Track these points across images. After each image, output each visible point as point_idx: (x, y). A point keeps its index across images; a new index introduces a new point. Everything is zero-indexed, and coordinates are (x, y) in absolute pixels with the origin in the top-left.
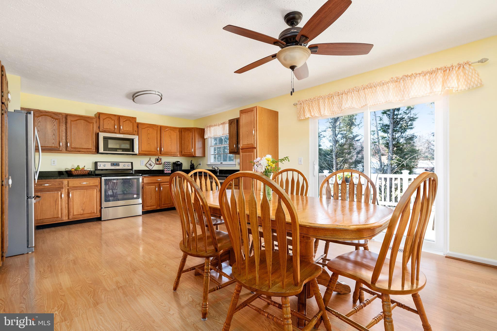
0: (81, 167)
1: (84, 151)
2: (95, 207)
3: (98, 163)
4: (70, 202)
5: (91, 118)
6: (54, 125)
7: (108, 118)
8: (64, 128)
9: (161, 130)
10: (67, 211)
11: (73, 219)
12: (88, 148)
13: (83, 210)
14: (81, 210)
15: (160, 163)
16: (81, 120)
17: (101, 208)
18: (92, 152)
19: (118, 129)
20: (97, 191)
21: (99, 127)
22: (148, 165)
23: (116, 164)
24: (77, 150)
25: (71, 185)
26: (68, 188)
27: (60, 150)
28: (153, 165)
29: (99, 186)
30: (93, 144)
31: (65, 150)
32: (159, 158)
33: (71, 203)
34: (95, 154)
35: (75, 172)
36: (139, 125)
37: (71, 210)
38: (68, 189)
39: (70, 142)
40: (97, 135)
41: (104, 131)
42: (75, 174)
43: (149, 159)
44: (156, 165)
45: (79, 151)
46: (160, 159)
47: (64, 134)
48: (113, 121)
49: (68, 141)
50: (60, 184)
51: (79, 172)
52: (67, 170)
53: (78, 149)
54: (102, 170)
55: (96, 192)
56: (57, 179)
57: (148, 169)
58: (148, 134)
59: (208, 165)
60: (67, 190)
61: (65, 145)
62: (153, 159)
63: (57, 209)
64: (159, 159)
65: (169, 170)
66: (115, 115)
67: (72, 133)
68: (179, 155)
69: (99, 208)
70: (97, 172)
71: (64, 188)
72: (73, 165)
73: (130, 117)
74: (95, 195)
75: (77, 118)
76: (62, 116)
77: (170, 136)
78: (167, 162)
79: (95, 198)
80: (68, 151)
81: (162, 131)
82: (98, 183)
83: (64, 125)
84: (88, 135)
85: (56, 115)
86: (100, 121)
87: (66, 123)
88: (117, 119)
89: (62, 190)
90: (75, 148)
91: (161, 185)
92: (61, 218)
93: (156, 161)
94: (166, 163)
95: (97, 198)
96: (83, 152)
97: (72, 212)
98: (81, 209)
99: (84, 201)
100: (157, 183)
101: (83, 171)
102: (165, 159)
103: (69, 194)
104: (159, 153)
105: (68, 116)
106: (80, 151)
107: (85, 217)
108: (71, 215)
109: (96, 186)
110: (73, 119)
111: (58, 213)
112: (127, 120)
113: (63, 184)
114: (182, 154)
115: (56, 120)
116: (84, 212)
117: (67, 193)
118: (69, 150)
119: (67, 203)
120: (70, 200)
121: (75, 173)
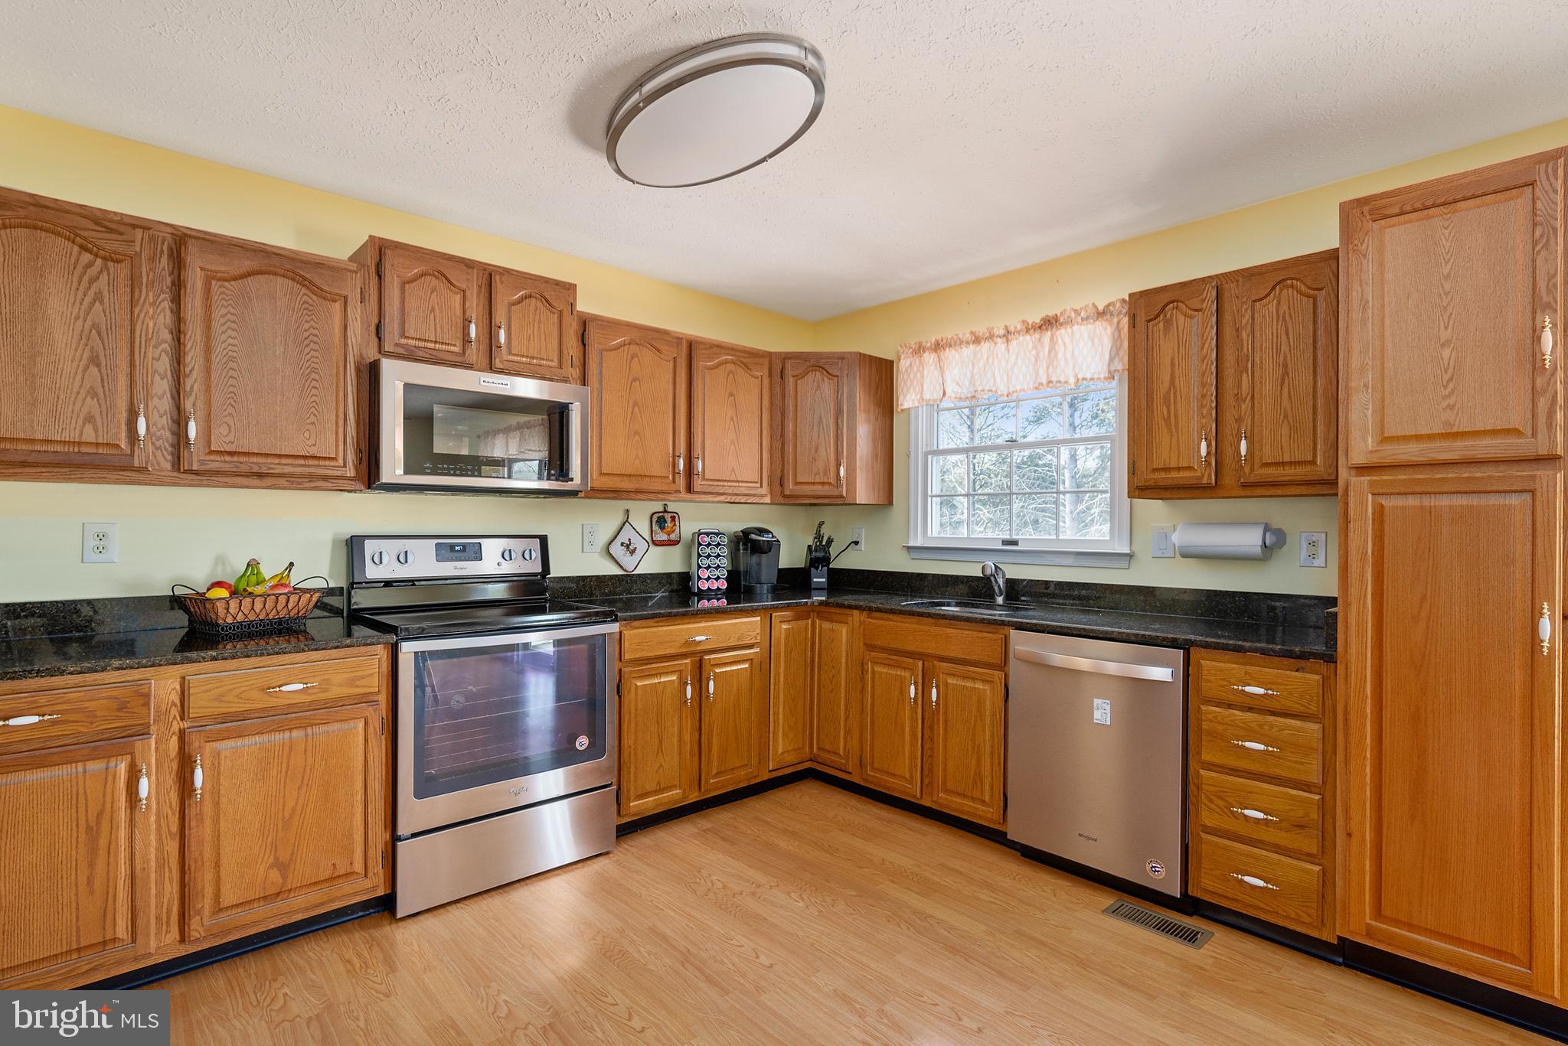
0: (269, 570)
1: (291, 475)
2: (358, 837)
3: (367, 542)
4: (193, 824)
5: (331, 268)
6: (98, 297)
7: (428, 278)
8: (157, 319)
9: (695, 363)
10: (172, 889)
11: (215, 936)
12: (313, 451)
13: (282, 867)
14: (271, 867)
15: (673, 537)
16: (275, 274)
17: (395, 839)
18: (338, 477)
19: (484, 347)
20: (371, 730)
21: (378, 328)
22: (617, 550)
23: (464, 546)
24: (244, 468)
25: (199, 704)
26: (186, 724)
27: (136, 464)
28: (640, 545)
29: (383, 699)
30: (341, 430)
31: (168, 466)
32: (665, 511)
33: (202, 833)
34: (355, 491)
35: (234, 604)
36: (592, 330)
37: (205, 880)
38: (182, 735)
39: (201, 414)
40: (366, 375)
41: (409, 356)
42: (229, 620)
43: (620, 519)
44: (653, 548)
45: (260, 475)
46: (673, 518)
47: (165, 364)
48: (458, 298)
49: (188, 405)
50: (123, 707)
51: (258, 606)
52: (179, 591)
53: (254, 459)
54: (388, 583)
55: (366, 740)
56: (104, 669)
57: (619, 572)
58: (635, 380)
59: (909, 548)
60: (174, 743)
61: (168, 434)
62: (641, 515)
63: (98, 883)
64: (668, 517)
65: (717, 573)
66: (468, 264)
67: (215, 359)
68: (767, 500)
69: (379, 836)
70: (363, 599)
71: (153, 729)
72: (220, 560)
73: (547, 281)
74: (361, 759)
75: (247, 265)
76: (153, 239)
77: (731, 394)
78: (707, 534)
79: (360, 779)
80: (185, 472)
81: (700, 364)
82: (375, 681)
83: (166, 304)
84: (315, 370)
85: (112, 231)
86: (387, 293)
87: (178, 289)
88: (480, 287)
89: (138, 745)
90: (231, 454)
91: (706, 667)
92: (134, 941)
93: (655, 528)
94: (707, 539)
95: (370, 778)
96: (283, 481)
97: (209, 891)
98: (271, 860)
99: (290, 804)
100: (684, 656)
101: (282, 600)
102: (693, 519)
103: (192, 773)
104: (681, 482)
105: (190, 242)
106: (264, 470)
107: (296, 912)
108: (199, 912)
109: (366, 699)
110: (220, 266)
111: (106, 916)
112: (530, 296)
113: (147, 704)
114: (787, 492)
115: (110, 264)
116: (284, 877)
117: (175, 765)
118: (195, 467)
119: (175, 828)
120: (192, 812)
121: (231, 613)
